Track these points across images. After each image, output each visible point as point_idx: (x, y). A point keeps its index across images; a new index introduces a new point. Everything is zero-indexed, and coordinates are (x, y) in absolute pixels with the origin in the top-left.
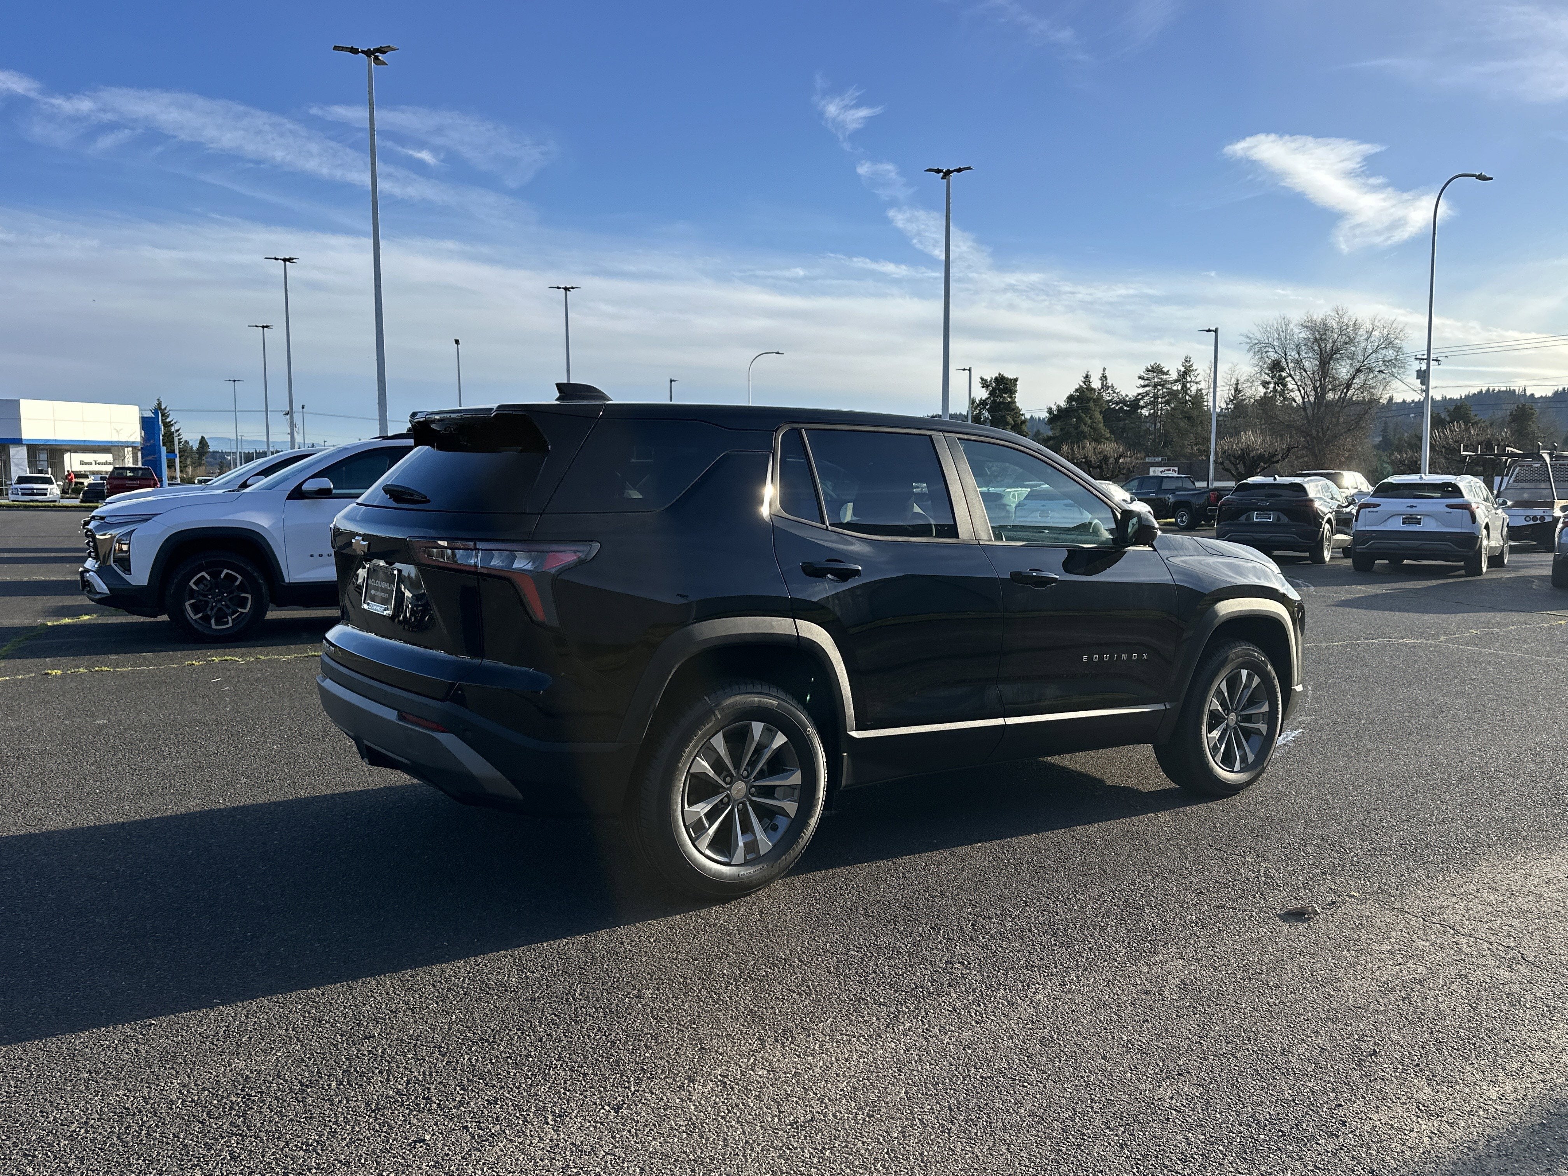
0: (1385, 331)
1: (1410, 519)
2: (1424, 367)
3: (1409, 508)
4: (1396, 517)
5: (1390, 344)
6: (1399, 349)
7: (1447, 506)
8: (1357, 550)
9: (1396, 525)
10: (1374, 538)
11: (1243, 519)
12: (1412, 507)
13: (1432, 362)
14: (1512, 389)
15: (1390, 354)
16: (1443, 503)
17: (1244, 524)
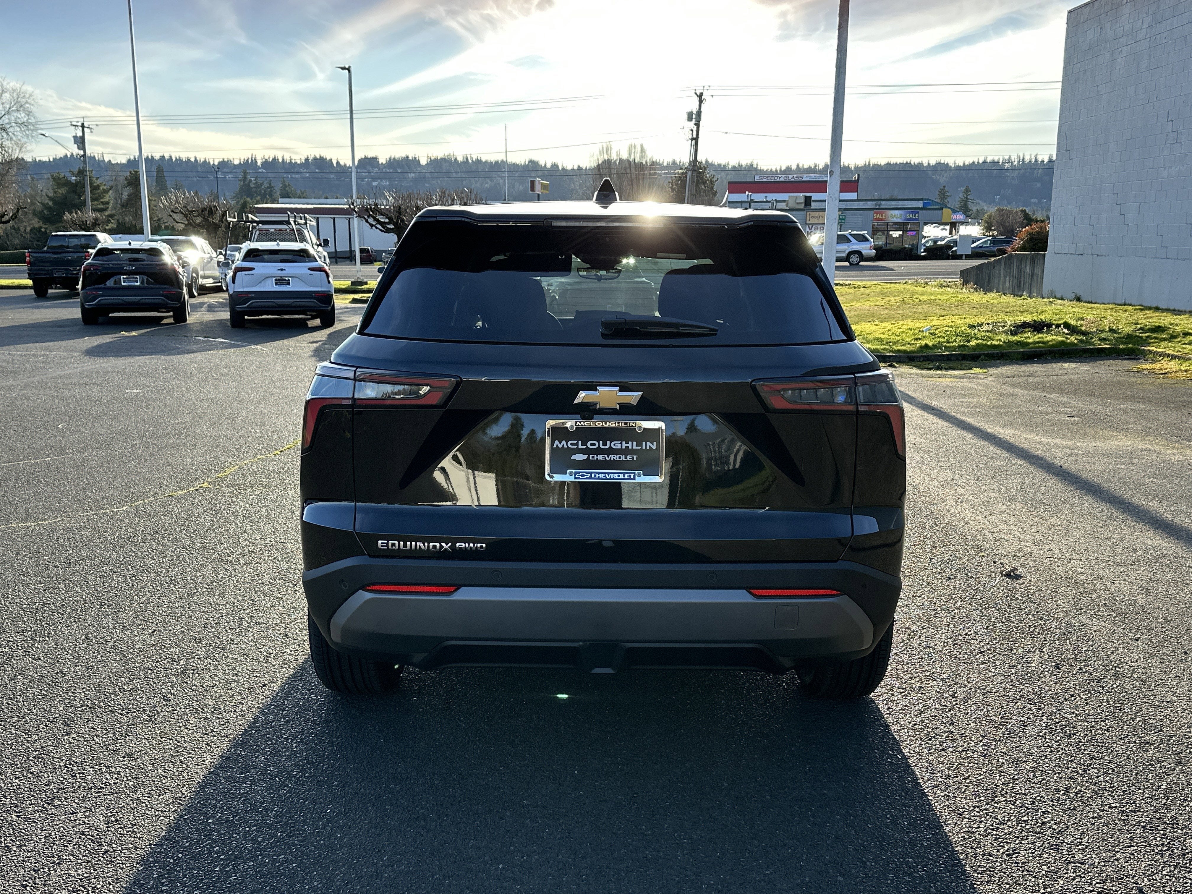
0: (15, 94)
1: (280, 281)
2: (80, 134)
3: (280, 272)
4: (270, 279)
5: (21, 107)
6: (29, 113)
7: (309, 269)
8: (238, 310)
9: (270, 286)
10: (253, 298)
11: (110, 283)
12: (282, 270)
13: (86, 129)
14: (92, 155)
15: (22, 116)
16: (305, 267)
17: (111, 288)
